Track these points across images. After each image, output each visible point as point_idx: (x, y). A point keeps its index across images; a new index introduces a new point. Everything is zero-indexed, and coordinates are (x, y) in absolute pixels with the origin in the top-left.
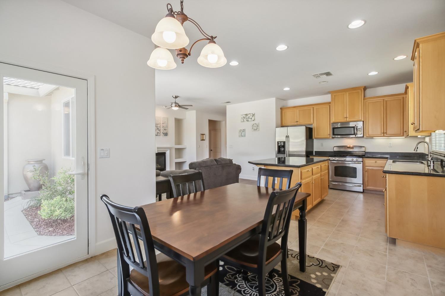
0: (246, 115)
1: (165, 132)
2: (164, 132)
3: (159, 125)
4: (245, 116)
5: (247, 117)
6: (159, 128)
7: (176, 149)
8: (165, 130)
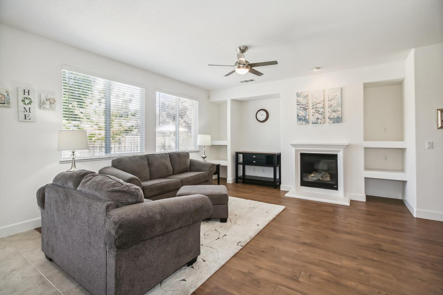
1: (335, 115)
3: (319, 106)
6: (321, 110)
7: (366, 148)
8: (334, 111)
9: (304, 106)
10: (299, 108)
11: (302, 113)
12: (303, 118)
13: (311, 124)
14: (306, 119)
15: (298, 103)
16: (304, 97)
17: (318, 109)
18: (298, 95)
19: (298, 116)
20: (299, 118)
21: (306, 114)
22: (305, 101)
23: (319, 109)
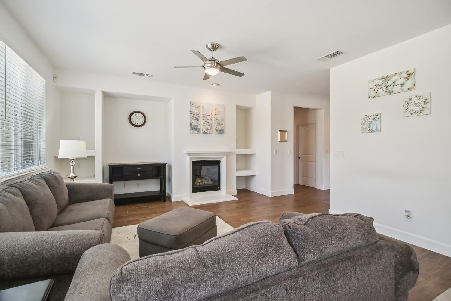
0: (387, 78)
1: (219, 127)
2: (217, 129)
3: (209, 118)
4: (380, 82)
5: (389, 83)
6: (210, 122)
7: (237, 155)
8: (219, 124)
9: (196, 116)
10: (192, 117)
11: (194, 123)
12: (196, 127)
13: (201, 134)
14: (198, 129)
15: (192, 113)
16: (197, 108)
17: (207, 121)
18: (191, 104)
19: (191, 124)
20: (192, 127)
21: (198, 124)
22: (197, 111)
23: (209, 121)
